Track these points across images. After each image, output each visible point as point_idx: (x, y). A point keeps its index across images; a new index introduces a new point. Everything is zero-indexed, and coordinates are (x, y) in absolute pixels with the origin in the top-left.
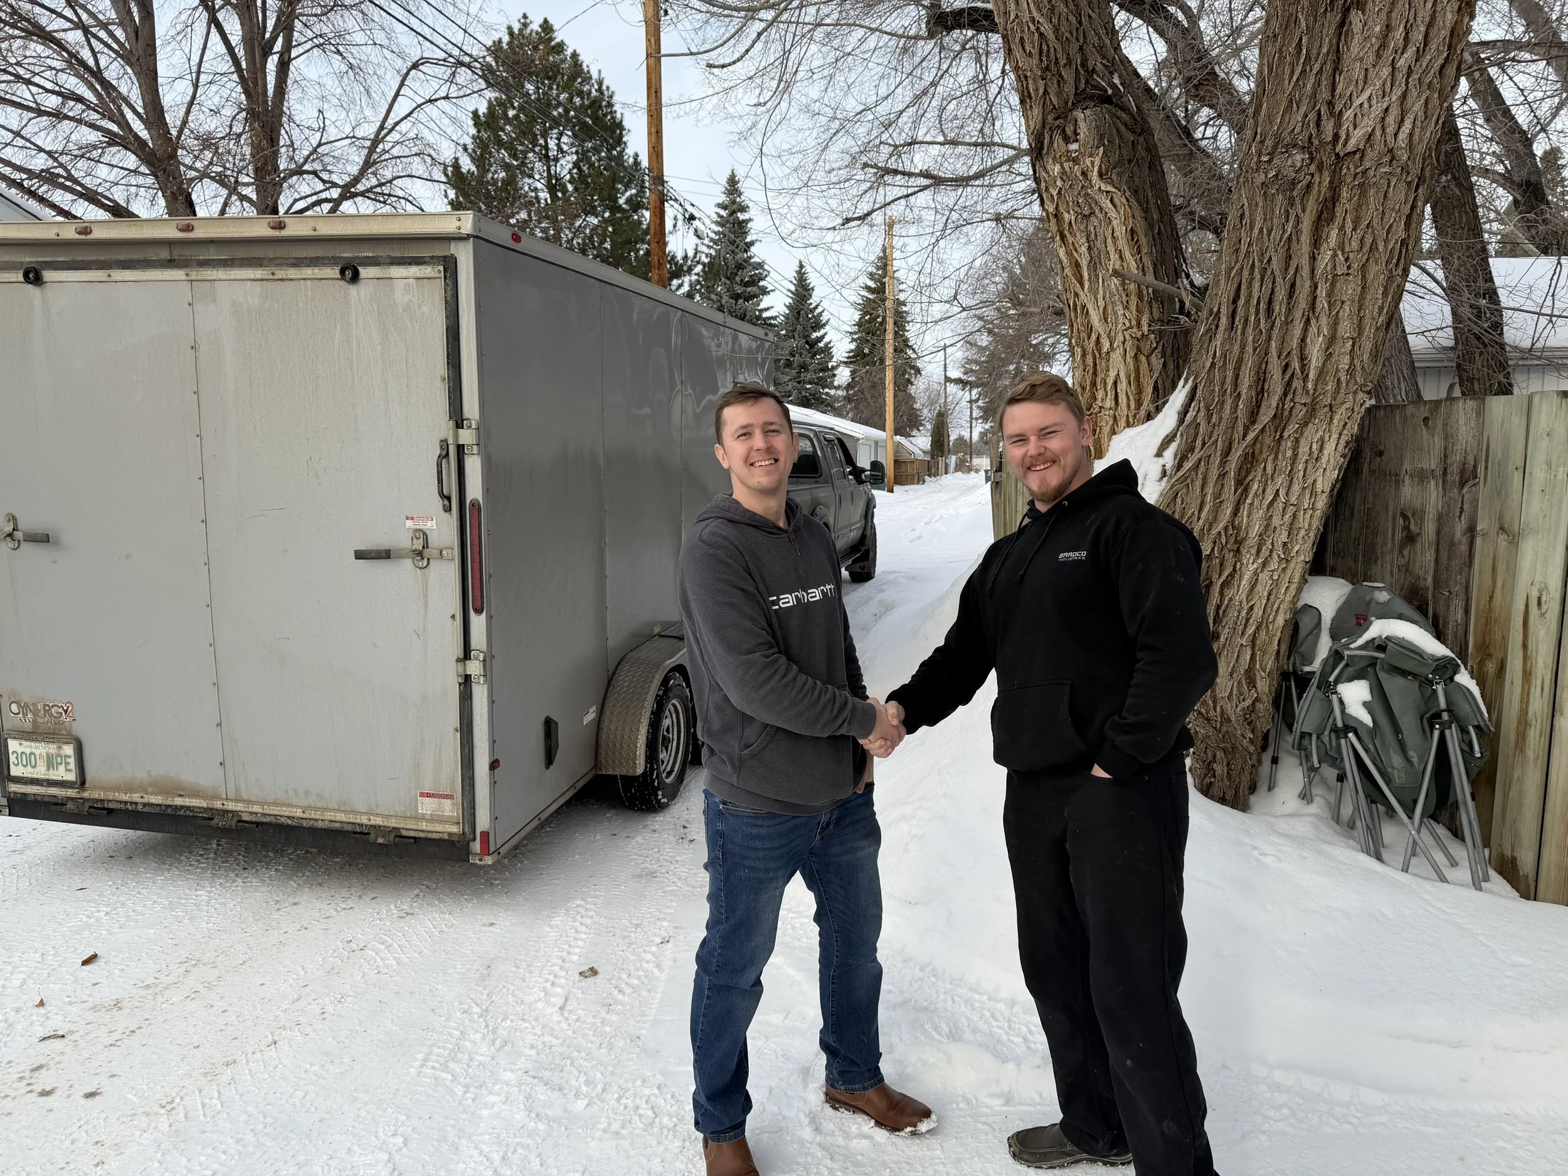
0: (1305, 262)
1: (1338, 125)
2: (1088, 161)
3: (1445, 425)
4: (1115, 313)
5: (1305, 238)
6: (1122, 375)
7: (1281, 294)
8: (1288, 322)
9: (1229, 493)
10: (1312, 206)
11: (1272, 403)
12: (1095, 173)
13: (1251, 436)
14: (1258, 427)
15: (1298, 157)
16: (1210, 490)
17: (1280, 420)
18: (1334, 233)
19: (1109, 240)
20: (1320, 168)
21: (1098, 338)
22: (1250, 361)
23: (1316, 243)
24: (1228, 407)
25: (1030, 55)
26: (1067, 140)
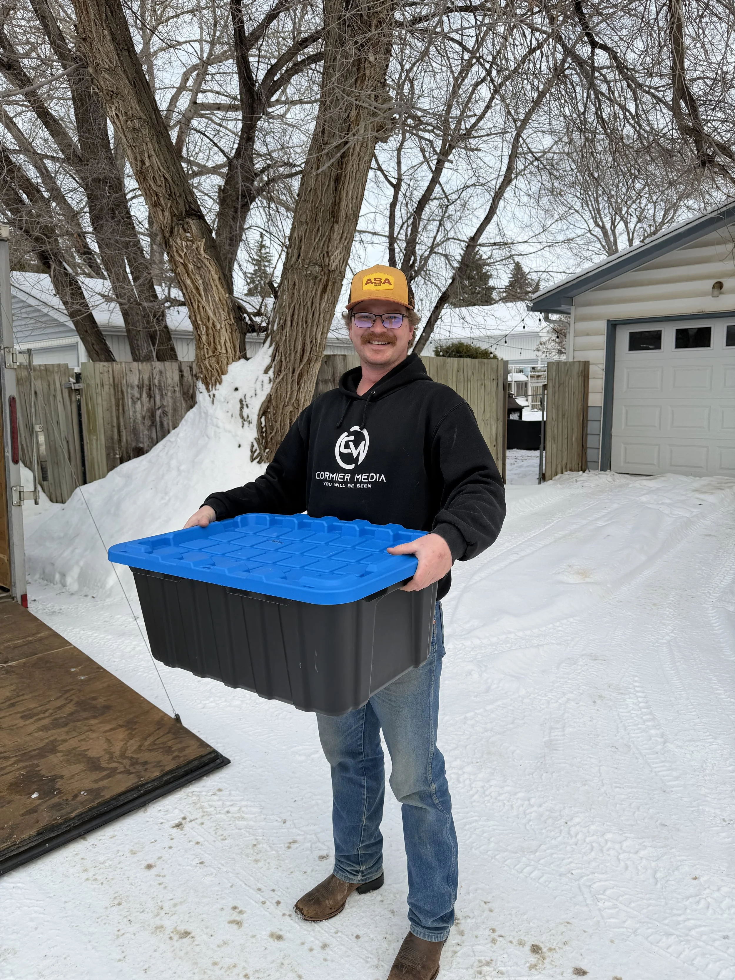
0: (318, 305)
1: (329, 261)
2: (199, 243)
3: (333, 364)
4: (219, 312)
5: (318, 297)
6: (228, 340)
7: (310, 316)
8: (312, 326)
9: (295, 387)
10: (321, 287)
11: (307, 354)
12: (202, 249)
13: (301, 366)
14: (303, 363)
15: (317, 268)
16: (289, 387)
17: (309, 361)
18: (326, 297)
19: (211, 280)
20: (324, 274)
21: (213, 324)
22: (301, 339)
23: (321, 299)
24: (293, 355)
25: (160, 186)
26: (185, 231)
